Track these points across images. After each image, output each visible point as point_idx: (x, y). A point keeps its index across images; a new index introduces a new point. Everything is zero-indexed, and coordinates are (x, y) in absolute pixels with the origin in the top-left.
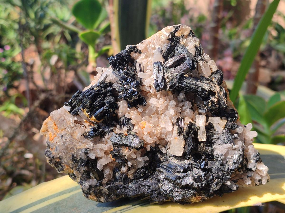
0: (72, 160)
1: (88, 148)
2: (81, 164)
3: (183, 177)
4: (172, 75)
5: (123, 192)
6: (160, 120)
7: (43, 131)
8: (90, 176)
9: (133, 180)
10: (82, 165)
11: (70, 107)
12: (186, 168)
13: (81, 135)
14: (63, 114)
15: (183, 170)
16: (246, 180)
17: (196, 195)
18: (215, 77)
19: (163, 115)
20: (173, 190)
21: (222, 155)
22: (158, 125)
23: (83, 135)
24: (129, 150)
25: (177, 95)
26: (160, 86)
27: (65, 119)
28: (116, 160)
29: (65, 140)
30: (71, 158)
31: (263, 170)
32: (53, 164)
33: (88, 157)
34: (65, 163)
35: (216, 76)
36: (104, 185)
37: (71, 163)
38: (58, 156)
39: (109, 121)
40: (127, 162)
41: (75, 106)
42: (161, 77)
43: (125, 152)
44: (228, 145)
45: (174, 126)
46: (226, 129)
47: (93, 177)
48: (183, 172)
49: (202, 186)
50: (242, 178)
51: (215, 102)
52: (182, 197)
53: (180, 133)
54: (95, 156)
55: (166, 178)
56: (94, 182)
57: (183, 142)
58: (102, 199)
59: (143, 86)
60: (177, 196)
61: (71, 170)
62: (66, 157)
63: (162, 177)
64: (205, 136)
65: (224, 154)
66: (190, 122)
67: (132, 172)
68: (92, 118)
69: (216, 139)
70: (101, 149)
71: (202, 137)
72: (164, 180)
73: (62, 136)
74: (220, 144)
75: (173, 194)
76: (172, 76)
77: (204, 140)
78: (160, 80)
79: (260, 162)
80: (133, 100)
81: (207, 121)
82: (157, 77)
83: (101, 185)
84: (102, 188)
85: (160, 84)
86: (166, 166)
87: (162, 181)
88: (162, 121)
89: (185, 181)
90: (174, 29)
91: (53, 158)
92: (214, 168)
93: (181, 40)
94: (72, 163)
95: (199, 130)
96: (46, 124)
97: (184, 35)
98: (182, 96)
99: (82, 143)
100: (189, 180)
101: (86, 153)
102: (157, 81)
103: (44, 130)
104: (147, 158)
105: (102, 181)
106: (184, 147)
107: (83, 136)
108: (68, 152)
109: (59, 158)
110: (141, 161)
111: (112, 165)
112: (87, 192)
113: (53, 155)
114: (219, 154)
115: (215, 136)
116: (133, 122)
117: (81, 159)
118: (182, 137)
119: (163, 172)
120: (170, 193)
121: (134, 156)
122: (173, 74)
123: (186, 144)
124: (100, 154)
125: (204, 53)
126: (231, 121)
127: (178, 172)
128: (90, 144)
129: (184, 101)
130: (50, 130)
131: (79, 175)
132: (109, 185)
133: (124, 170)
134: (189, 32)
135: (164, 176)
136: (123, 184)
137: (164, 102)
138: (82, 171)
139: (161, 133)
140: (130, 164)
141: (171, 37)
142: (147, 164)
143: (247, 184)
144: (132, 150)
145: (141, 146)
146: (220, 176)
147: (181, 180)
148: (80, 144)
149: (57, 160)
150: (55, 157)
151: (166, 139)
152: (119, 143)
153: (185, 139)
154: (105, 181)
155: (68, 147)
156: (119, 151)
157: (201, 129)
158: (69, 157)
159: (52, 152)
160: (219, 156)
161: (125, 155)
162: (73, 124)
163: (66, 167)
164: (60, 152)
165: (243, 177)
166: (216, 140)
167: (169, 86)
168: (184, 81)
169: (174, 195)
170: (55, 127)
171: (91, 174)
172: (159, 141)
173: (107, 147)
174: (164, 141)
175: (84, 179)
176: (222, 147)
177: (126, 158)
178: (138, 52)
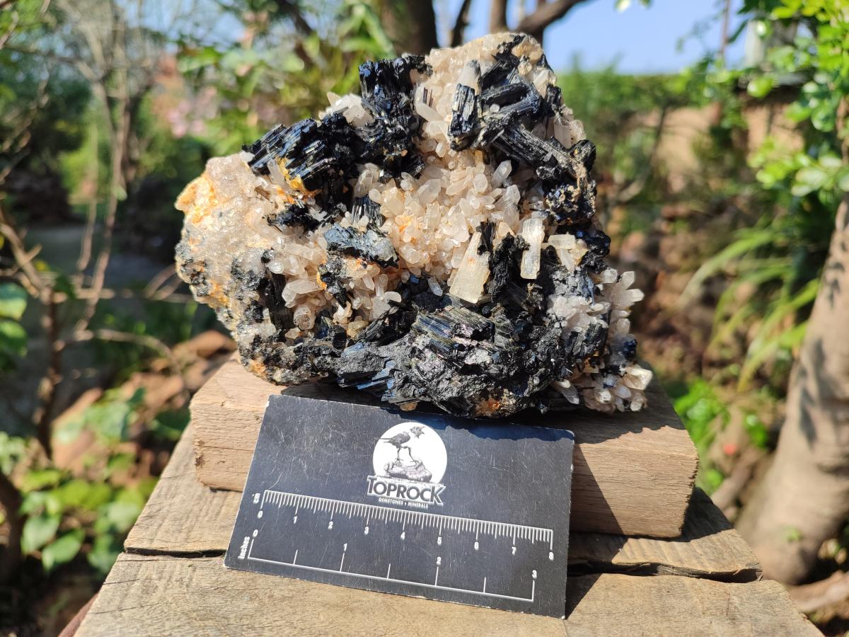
0: (232, 272)
1: (272, 249)
2: (248, 283)
3: (470, 348)
4: (492, 116)
5: (328, 364)
6: (444, 219)
7: (184, 202)
8: (262, 316)
9: (357, 341)
10: (250, 285)
11: (254, 156)
12: (481, 330)
13: (263, 218)
14: (233, 167)
15: (474, 332)
16: (600, 393)
17: (490, 396)
18: (581, 151)
19: (453, 208)
20: (441, 374)
21: (564, 319)
22: (436, 230)
23: (266, 218)
24: (362, 267)
25: (493, 169)
26: (464, 128)
27: (236, 179)
28: (328, 287)
29: (224, 224)
30: (229, 267)
31: (641, 376)
32: (188, 275)
33: (267, 270)
34: (215, 276)
35: (584, 149)
36: (288, 341)
37: (228, 278)
38: (201, 259)
39: (331, 197)
40: (351, 299)
41: (264, 153)
42: (468, 111)
43: (353, 269)
44: (582, 300)
45: (471, 234)
46: (583, 266)
47: (267, 320)
48: (473, 338)
49: (508, 374)
50: (593, 388)
51: (573, 196)
52: (458, 393)
53: (481, 250)
54: (284, 268)
55: (431, 347)
56: (268, 329)
57: (486, 272)
58: (279, 375)
59: (422, 139)
60: (446, 390)
61: (225, 296)
62: (219, 263)
63: (420, 342)
64: (537, 267)
65: (568, 318)
66: (509, 233)
67: (358, 324)
68: (294, 180)
69: (557, 280)
70: (301, 255)
71: (530, 268)
72: (426, 350)
73: (221, 215)
74: (563, 295)
75: (439, 382)
76: (491, 118)
77: (534, 276)
78: (465, 116)
79: (634, 364)
80: (395, 156)
81: (545, 241)
82: (461, 109)
83: (281, 338)
84: (283, 346)
85: (463, 124)
86: (436, 320)
87: (421, 352)
88: (448, 222)
89: (474, 357)
90: (512, 40)
91: (192, 261)
92: (542, 341)
93: (522, 65)
94: (230, 279)
95: (527, 249)
96: (193, 188)
97: (528, 58)
98: (505, 168)
99: (262, 235)
100: (480, 357)
101: (265, 260)
102: (459, 116)
103: (186, 200)
104: (397, 298)
105: (286, 332)
106: (485, 286)
107: (265, 220)
108: (226, 251)
109: (204, 264)
110: (382, 302)
111: (317, 302)
112: (249, 351)
113: (193, 254)
114: (559, 316)
115: (558, 275)
116: (383, 211)
117: (251, 272)
118: (486, 257)
119: (427, 333)
120: (433, 379)
121: (370, 285)
122: (495, 115)
123: (491, 277)
124: (296, 269)
125: (564, 105)
126: (594, 251)
127: (461, 336)
128: (278, 240)
129: (505, 185)
130: (200, 201)
131: (240, 309)
132: (301, 344)
133: (342, 314)
134: (540, 56)
135: (427, 341)
136: (332, 346)
137: (460, 180)
138: (247, 301)
139: (440, 250)
140: (356, 303)
141: (502, 52)
142: (393, 311)
143: (602, 400)
144: (369, 267)
145: (392, 258)
146: (552, 363)
147: (465, 352)
148: (257, 237)
149: (198, 268)
150: (195, 261)
151: (447, 265)
152: (343, 244)
153: (492, 265)
154: (293, 333)
155: (228, 240)
156: (339, 267)
157: (530, 248)
158: (226, 264)
159: (192, 247)
160: (557, 318)
161: (350, 278)
162: (251, 194)
163: (215, 288)
164: (209, 248)
165: (593, 386)
166: (558, 282)
167: (483, 132)
168: (518, 132)
169: (441, 386)
170: (211, 194)
171: (266, 312)
172: (431, 266)
173: (315, 253)
174: (442, 271)
175: (248, 319)
176: (567, 302)
177: (352, 285)
178: (426, 70)
